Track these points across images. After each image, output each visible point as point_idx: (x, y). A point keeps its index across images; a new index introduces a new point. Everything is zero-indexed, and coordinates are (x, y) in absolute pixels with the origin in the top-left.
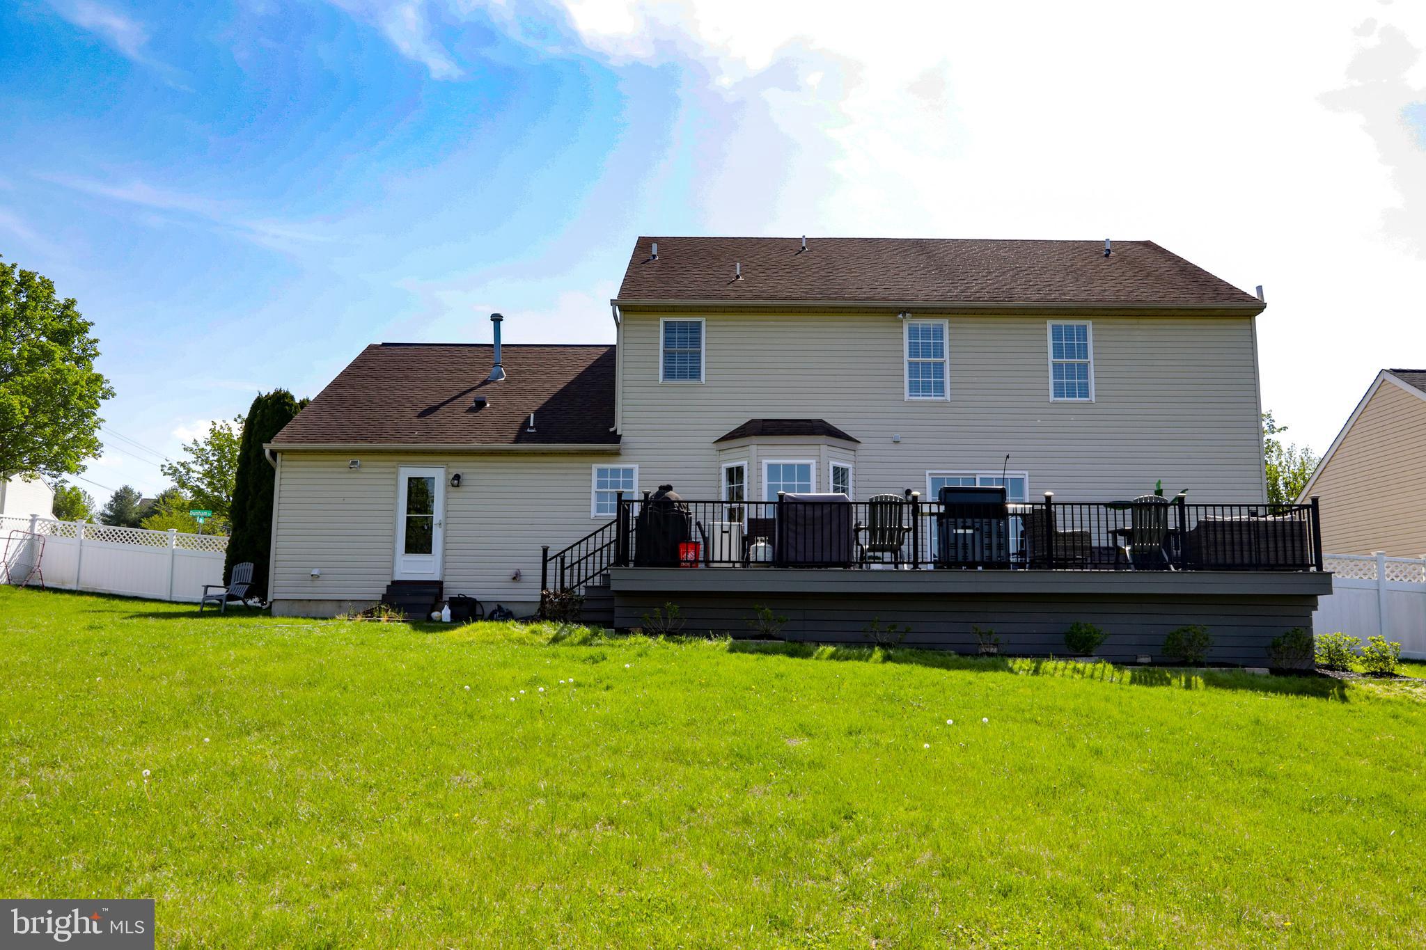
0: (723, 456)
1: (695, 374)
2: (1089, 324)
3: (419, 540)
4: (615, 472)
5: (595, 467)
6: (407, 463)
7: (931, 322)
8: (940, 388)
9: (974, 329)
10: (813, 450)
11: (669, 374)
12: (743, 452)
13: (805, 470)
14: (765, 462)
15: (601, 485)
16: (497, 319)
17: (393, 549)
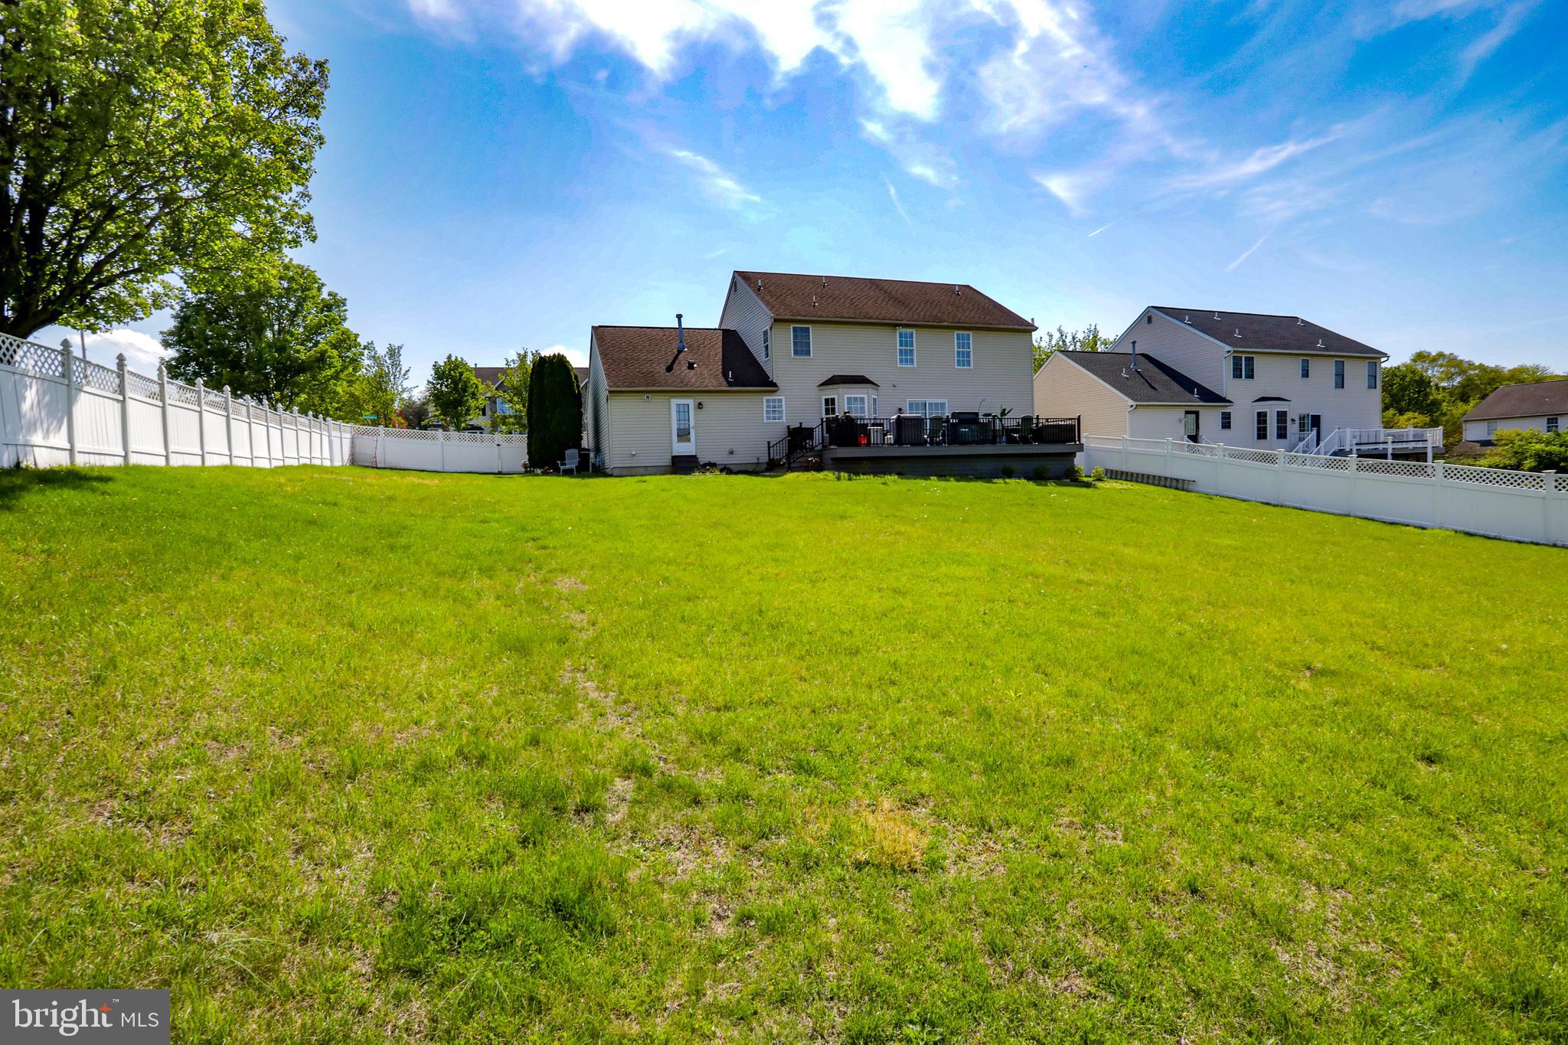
0: (824, 392)
1: (808, 353)
2: (970, 333)
3: (683, 435)
4: (774, 401)
5: (765, 398)
6: (674, 397)
7: (908, 330)
8: (912, 361)
9: (927, 334)
10: (866, 391)
11: (796, 353)
12: (836, 391)
13: (862, 399)
14: (846, 396)
15: (768, 407)
16: (679, 317)
17: (671, 440)
